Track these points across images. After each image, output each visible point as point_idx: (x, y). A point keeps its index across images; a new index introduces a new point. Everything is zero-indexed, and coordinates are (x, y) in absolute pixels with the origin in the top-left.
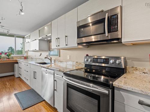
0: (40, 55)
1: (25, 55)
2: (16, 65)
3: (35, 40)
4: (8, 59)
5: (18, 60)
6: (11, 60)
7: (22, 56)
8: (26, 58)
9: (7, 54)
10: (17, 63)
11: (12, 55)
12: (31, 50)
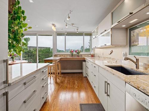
0: (111, 53)
1: (92, 53)
2: (84, 63)
3: (105, 30)
4: (78, 56)
5: (85, 58)
6: (80, 58)
7: (89, 53)
8: (93, 56)
9: (77, 51)
10: (85, 61)
11: (81, 53)
12: (99, 46)
